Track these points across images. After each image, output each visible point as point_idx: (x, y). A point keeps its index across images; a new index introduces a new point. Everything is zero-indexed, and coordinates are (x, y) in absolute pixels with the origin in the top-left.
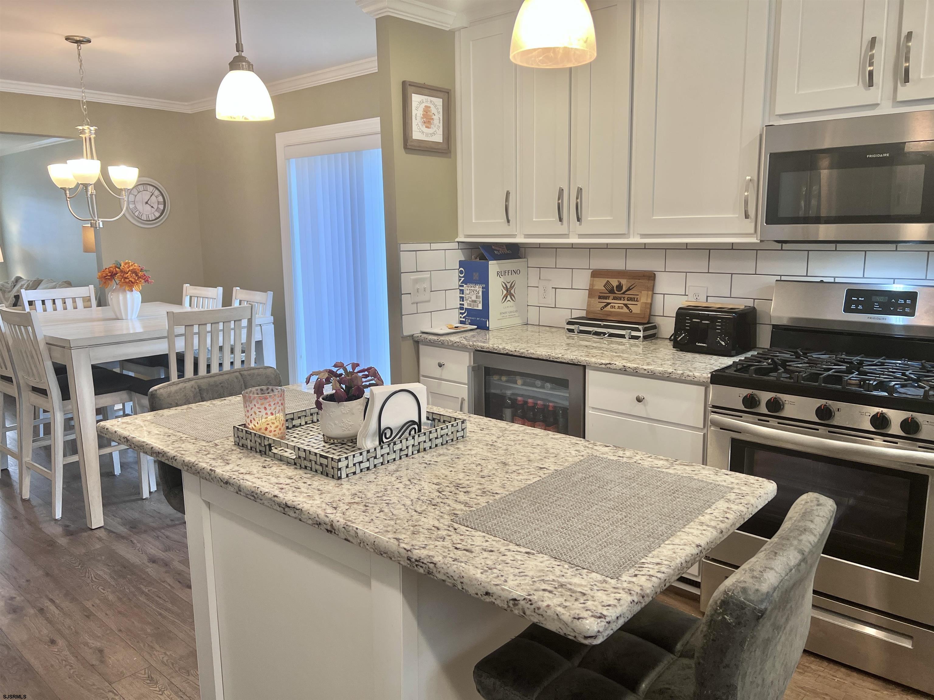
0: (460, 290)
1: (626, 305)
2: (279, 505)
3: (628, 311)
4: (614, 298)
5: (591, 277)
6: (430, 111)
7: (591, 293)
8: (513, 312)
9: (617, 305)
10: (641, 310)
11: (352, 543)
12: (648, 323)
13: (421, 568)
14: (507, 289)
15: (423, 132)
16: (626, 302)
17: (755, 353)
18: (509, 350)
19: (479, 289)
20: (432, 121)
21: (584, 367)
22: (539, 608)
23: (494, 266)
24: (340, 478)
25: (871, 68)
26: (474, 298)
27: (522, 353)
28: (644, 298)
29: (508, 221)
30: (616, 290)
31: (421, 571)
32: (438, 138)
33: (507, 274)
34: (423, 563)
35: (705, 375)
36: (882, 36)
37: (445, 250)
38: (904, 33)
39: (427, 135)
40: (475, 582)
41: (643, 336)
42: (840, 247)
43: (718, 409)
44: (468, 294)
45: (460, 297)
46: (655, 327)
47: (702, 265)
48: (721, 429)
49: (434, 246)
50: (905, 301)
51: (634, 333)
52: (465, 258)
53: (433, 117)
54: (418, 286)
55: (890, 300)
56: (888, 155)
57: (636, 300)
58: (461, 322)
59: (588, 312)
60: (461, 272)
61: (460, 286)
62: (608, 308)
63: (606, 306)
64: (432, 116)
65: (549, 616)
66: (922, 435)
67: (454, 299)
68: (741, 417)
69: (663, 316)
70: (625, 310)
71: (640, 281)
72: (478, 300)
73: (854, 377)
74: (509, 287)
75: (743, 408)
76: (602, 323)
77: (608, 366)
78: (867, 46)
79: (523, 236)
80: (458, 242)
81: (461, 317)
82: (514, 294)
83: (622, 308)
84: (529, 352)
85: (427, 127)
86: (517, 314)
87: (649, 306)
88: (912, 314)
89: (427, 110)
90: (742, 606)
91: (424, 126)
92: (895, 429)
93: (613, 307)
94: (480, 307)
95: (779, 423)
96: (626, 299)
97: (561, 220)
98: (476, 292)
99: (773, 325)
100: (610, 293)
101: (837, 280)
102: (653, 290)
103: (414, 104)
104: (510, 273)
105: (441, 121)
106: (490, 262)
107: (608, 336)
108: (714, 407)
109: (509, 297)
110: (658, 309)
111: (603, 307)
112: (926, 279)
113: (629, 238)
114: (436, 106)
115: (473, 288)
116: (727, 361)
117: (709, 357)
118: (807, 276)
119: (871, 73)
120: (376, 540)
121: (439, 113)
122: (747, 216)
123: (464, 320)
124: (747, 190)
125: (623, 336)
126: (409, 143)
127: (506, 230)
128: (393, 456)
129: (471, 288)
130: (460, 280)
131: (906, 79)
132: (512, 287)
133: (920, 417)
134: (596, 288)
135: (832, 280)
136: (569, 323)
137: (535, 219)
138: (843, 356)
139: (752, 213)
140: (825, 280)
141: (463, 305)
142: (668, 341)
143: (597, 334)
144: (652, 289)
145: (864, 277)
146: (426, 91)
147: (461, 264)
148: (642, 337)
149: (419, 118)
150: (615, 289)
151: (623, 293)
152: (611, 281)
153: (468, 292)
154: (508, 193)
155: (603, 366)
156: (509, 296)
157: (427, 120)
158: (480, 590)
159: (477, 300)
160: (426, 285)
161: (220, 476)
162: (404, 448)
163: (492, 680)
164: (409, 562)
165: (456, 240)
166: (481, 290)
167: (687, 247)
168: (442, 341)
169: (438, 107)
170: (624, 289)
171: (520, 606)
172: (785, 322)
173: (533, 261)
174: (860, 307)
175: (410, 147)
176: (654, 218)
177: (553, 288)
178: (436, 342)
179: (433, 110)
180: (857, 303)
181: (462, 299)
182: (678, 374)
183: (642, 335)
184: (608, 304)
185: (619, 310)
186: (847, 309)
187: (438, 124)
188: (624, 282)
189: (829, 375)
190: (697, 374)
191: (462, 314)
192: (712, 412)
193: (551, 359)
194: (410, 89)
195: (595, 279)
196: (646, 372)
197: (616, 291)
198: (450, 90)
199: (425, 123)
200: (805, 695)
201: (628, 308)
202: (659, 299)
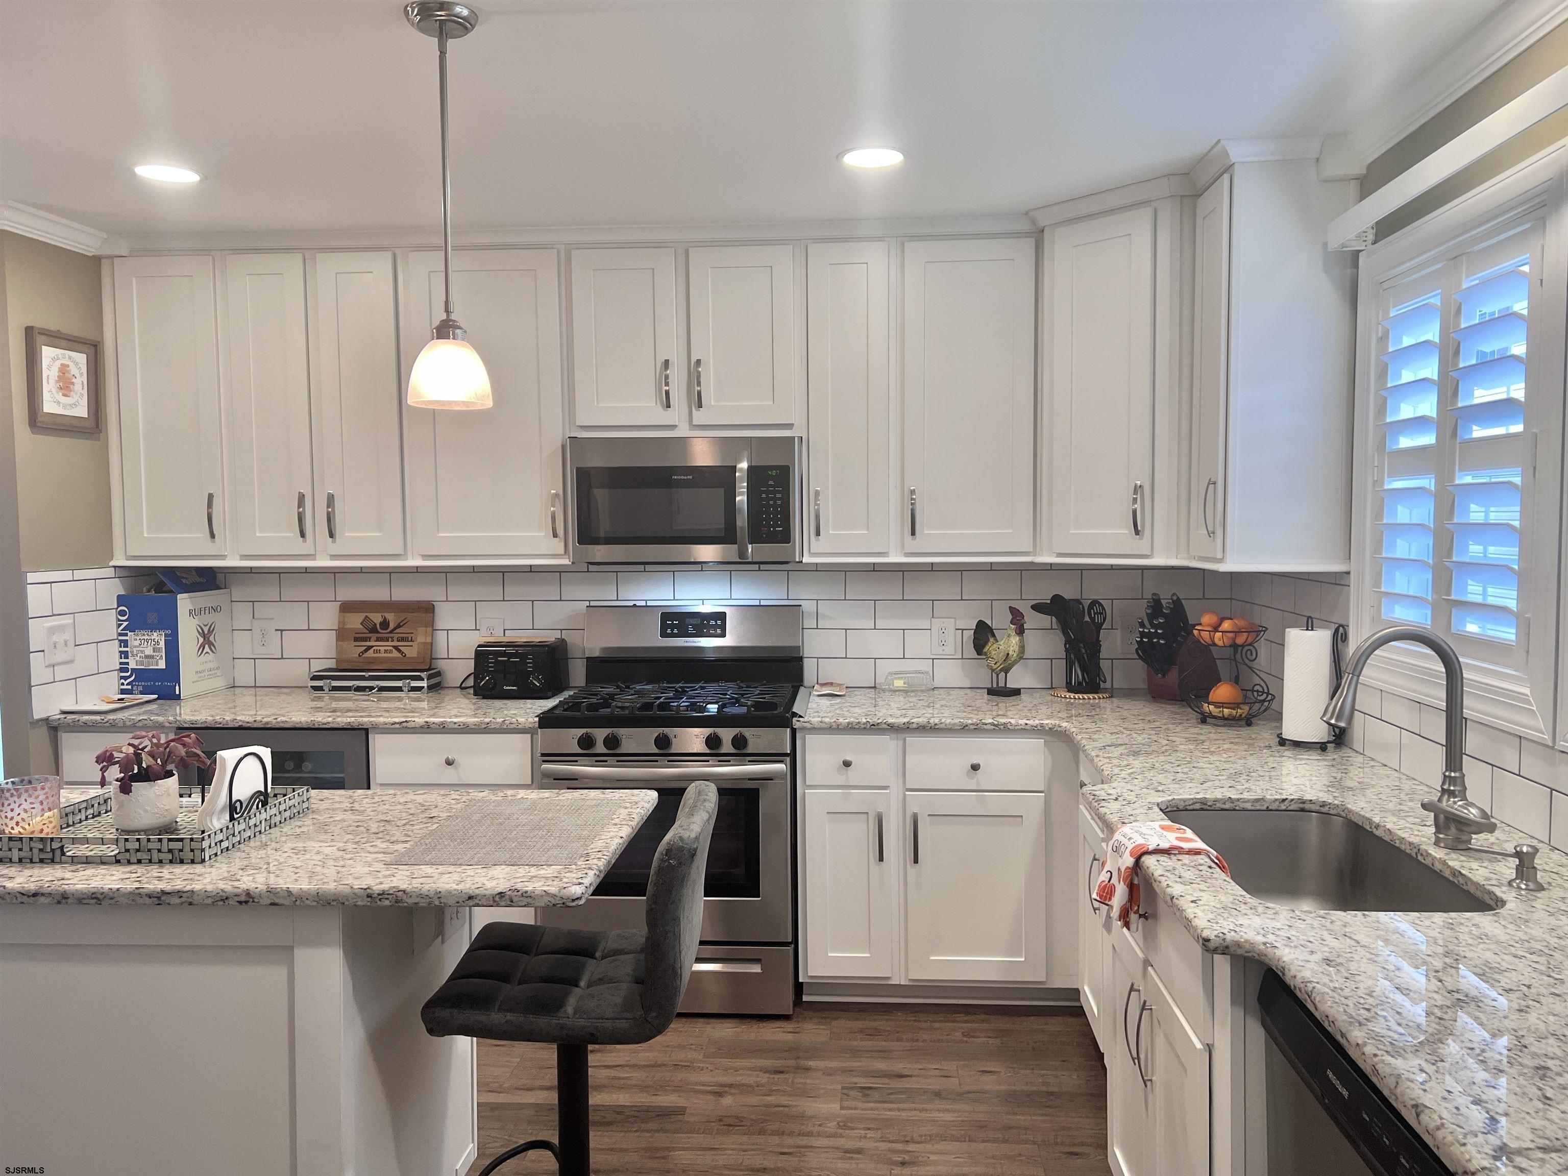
0: (121, 641)
1: (396, 648)
2: (150, 896)
3: (399, 655)
4: (378, 640)
5: (340, 612)
6: (69, 372)
7: (342, 634)
8: (214, 669)
9: (382, 649)
10: (418, 653)
11: (282, 905)
12: (429, 669)
13: (386, 901)
14: (203, 635)
15: (59, 403)
16: (396, 643)
17: (572, 693)
18: (244, 722)
19: (159, 638)
20: (71, 387)
21: (367, 730)
22: (526, 892)
23: (184, 602)
24: (203, 861)
25: (667, 388)
26: (149, 651)
27: (267, 723)
28: (421, 638)
29: (213, 536)
30: (381, 628)
31: (387, 903)
32: (82, 411)
33: (203, 612)
34: (388, 894)
35: (530, 720)
36: (674, 360)
37: (95, 579)
38: (693, 360)
39: (65, 406)
40: (456, 892)
41: (428, 687)
42: (648, 568)
43: (548, 757)
44: (135, 647)
45: (120, 652)
46: (439, 674)
47: (496, 592)
48: (554, 779)
49: (79, 574)
50: (716, 622)
51: (415, 684)
52: (125, 591)
53: (74, 380)
54: (55, 638)
55: (702, 622)
56: (691, 477)
57: (410, 639)
58: (123, 692)
59: (338, 661)
60: (122, 613)
61: (120, 635)
62: (370, 653)
63: (366, 651)
64: (72, 379)
65: (537, 895)
66: (750, 749)
67: (111, 656)
68: (577, 761)
69: (448, 658)
70: (396, 654)
71: (414, 614)
72: (157, 654)
73: (684, 703)
74: (206, 632)
75: (580, 751)
76: (367, 674)
77: (404, 724)
78: (661, 368)
79: (238, 557)
80: (115, 567)
81: (123, 684)
82: (213, 641)
83: (391, 652)
84: (279, 719)
85: (64, 395)
86: (219, 673)
87: (429, 647)
88: (723, 635)
89: (64, 369)
90: (681, 849)
91: (61, 394)
92: (727, 747)
93: (378, 651)
94: (162, 665)
95: (618, 761)
96: (395, 639)
97: (303, 535)
98: (153, 643)
99: (587, 658)
100: (370, 632)
101: (649, 603)
102: (433, 627)
103: (45, 362)
104: (207, 611)
105: (86, 387)
106: (179, 596)
107: (377, 691)
108: (543, 755)
109: (207, 649)
110: (441, 649)
111: (362, 652)
112: (731, 599)
113: (407, 559)
114: (77, 364)
115: (146, 637)
116: (548, 704)
117: (522, 701)
118: (617, 600)
119: (667, 393)
120: (320, 891)
121: (82, 374)
122: (555, 535)
123: (129, 687)
124: (553, 506)
125: (399, 689)
126: (40, 419)
127: (209, 548)
128: (248, 833)
129: (143, 637)
130: (120, 625)
131: (700, 405)
132: (210, 632)
133: (747, 732)
134: (348, 626)
135: (643, 603)
136: (314, 678)
137: (259, 533)
138: (665, 685)
139: (560, 532)
140: (638, 603)
141: (127, 664)
142: (459, 690)
143: (359, 689)
144: (431, 624)
145: (674, 599)
146: (63, 343)
147: (121, 600)
148: (426, 687)
149: (52, 382)
150: (378, 626)
151: (391, 632)
152: (371, 616)
153: (137, 643)
154: (211, 497)
155: (397, 726)
156: (207, 646)
157: (65, 385)
158: (460, 897)
159: (154, 654)
160: (68, 635)
161: (18, 890)
162: (258, 823)
163: (448, 1010)
164: (369, 899)
165: (111, 564)
166: (163, 638)
167: (474, 570)
168: (111, 721)
169: (80, 365)
170: (392, 626)
171: (507, 897)
172: (597, 654)
173: (237, 593)
174: (675, 631)
175: (39, 424)
176: (440, 535)
177: (276, 630)
178: (100, 725)
179: (73, 370)
180: (672, 627)
181: (124, 654)
182: (498, 723)
183: (425, 685)
184: (370, 648)
185: (386, 655)
186: (664, 635)
187: (81, 391)
188: (390, 617)
189: (661, 703)
190: (521, 720)
191: (125, 678)
192: (544, 761)
193: (317, 726)
194: (40, 339)
195: (346, 614)
196: (456, 726)
197: (379, 630)
198: (99, 342)
199: (61, 388)
200: (672, 1051)
201: (399, 651)
202: (441, 637)
